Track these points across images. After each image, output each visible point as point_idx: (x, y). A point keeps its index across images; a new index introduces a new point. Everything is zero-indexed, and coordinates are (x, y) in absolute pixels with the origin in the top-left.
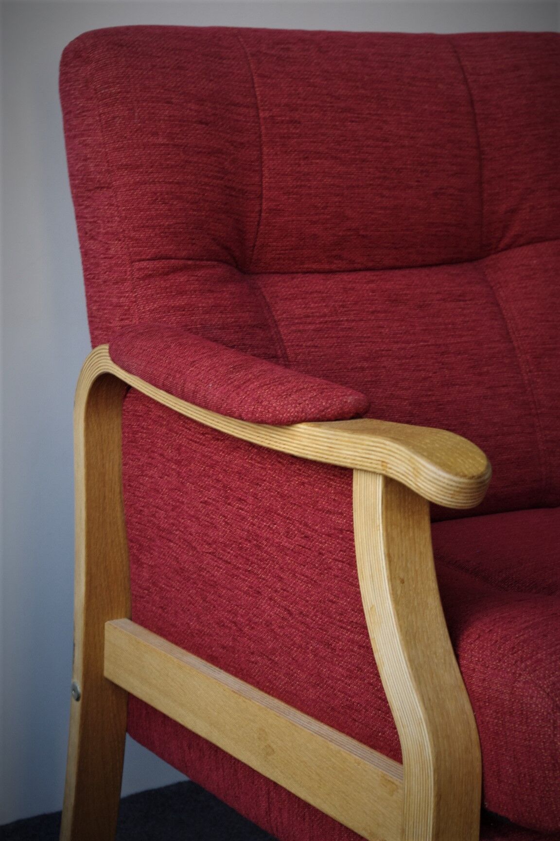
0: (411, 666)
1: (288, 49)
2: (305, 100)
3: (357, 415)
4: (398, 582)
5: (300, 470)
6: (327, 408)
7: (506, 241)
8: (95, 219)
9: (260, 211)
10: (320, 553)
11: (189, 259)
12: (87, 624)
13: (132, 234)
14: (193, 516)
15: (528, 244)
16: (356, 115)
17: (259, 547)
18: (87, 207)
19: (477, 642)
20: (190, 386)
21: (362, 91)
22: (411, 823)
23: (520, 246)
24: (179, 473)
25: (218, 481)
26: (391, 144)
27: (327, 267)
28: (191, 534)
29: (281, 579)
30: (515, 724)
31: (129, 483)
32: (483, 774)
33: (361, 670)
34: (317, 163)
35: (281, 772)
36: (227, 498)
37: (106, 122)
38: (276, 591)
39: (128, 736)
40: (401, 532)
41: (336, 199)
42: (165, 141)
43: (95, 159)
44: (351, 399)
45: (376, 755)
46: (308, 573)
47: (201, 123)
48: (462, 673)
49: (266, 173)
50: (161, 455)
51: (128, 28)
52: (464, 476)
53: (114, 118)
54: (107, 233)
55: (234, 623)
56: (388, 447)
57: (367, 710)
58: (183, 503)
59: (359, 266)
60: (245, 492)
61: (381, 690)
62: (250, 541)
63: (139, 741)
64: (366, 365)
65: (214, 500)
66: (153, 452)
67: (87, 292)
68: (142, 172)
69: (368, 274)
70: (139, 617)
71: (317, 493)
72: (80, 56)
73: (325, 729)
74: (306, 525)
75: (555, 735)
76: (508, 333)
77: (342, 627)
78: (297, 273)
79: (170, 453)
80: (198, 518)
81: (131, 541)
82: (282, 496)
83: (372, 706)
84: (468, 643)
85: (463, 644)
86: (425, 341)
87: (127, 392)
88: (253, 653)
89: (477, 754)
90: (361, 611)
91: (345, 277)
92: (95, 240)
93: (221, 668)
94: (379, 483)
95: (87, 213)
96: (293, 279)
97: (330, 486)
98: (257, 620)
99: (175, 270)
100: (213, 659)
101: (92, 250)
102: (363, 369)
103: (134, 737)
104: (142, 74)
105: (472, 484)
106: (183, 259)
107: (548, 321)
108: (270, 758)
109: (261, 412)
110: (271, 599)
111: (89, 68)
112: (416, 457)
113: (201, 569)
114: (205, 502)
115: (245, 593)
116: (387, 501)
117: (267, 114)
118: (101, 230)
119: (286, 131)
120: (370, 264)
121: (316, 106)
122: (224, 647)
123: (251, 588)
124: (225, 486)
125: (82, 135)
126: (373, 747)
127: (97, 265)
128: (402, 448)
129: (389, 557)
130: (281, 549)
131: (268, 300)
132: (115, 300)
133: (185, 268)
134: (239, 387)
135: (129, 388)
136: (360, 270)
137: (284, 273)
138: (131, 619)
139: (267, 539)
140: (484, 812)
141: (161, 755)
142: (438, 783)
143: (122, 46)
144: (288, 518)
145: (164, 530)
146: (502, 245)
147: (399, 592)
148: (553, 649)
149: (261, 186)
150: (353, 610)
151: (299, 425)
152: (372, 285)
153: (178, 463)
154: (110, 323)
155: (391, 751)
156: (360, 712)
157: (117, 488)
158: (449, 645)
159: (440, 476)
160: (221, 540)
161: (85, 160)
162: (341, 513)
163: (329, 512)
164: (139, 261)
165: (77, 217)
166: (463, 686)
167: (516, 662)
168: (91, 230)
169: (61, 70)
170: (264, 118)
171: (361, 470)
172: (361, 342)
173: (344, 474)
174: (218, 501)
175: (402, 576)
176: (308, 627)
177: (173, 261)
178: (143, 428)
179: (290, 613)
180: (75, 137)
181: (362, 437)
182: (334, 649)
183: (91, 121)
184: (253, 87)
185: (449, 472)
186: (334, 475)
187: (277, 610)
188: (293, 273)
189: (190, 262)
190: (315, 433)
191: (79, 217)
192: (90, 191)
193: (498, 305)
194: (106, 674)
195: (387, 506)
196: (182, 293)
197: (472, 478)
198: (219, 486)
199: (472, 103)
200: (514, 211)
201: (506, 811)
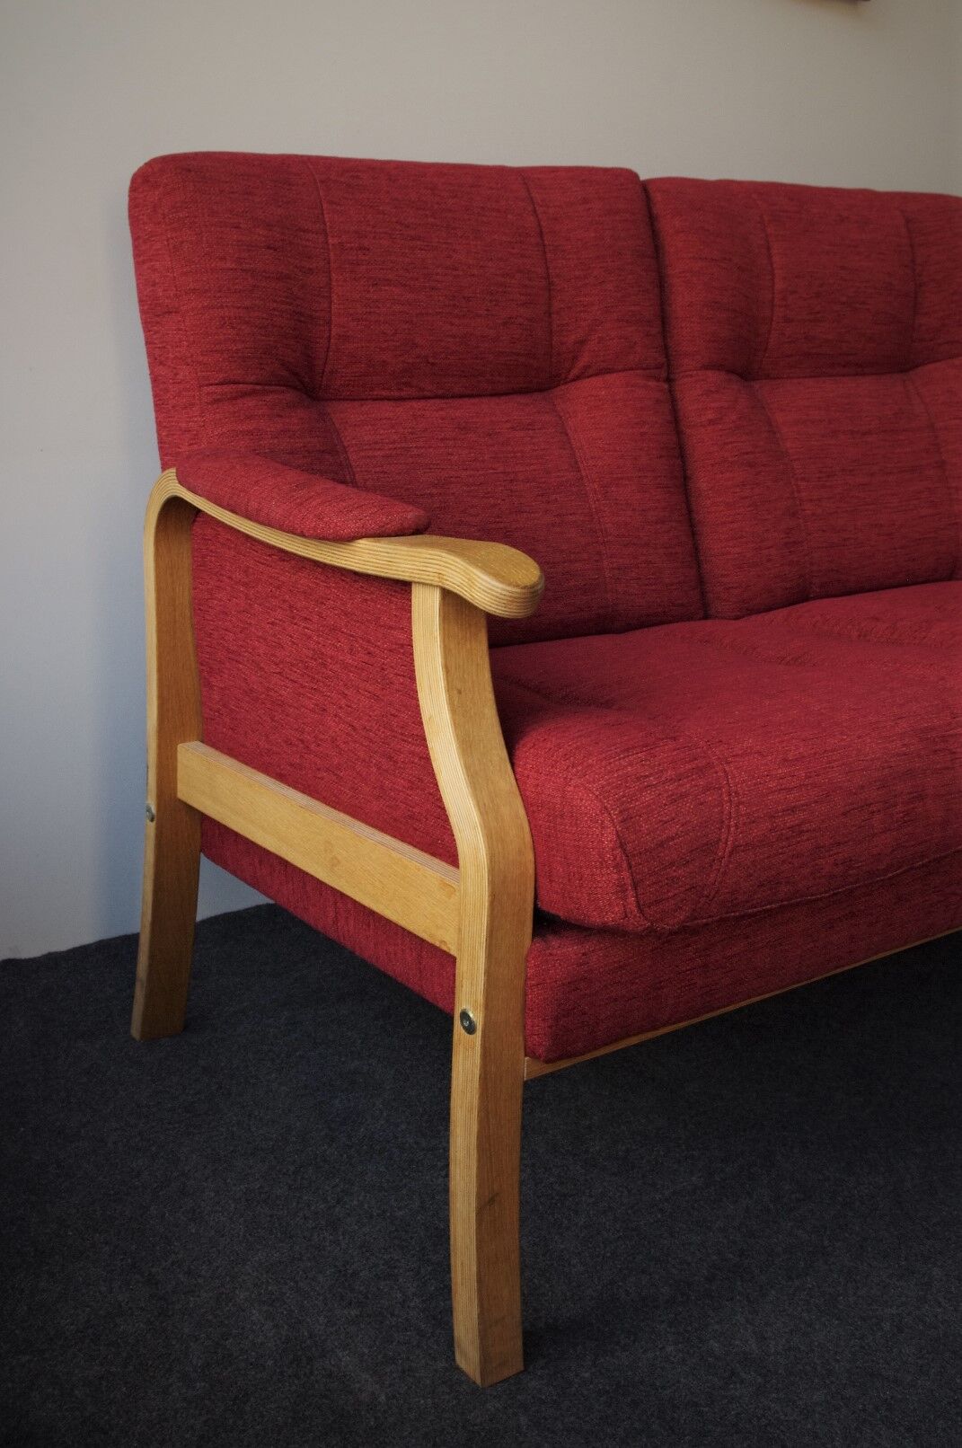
0: (467, 772)
1: (357, 177)
2: (374, 227)
3: (418, 530)
4: (455, 692)
5: (362, 587)
6: (388, 524)
7: (575, 372)
8: (164, 344)
9: (329, 338)
10: (383, 669)
11: (257, 384)
12: (159, 747)
13: (200, 358)
14: (260, 637)
15: (597, 375)
16: (425, 243)
17: (324, 665)
18: (156, 333)
19: (532, 750)
20: (254, 505)
21: (431, 220)
22: (467, 923)
23: (591, 376)
24: (247, 595)
25: (284, 601)
26: (461, 273)
27: (396, 394)
28: (259, 655)
29: (345, 696)
30: (565, 826)
31: (199, 607)
32: (536, 874)
33: (421, 780)
34: (385, 290)
35: (347, 882)
36: (293, 618)
37: (174, 247)
38: (341, 708)
39: (202, 855)
40: (459, 644)
41: (406, 327)
42: (233, 266)
43: (163, 283)
44: (412, 515)
45: (436, 861)
46: (371, 689)
47: (269, 248)
48: (516, 780)
49: (334, 297)
50: (230, 577)
51: (196, 154)
52: (518, 586)
53: (182, 242)
54: (176, 358)
55: (302, 741)
56: (444, 559)
57: (427, 819)
58: (250, 624)
59: (428, 394)
60: (311, 612)
61: (440, 799)
62: (315, 660)
63: (213, 861)
64: (435, 491)
65: (280, 621)
66: (223, 575)
67: (157, 418)
68: (209, 297)
69: (438, 401)
70: (210, 739)
71: (379, 609)
72: (148, 181)
73: (388, 839)
74: (369, 641)
75: (602, 835)
76: (576, 462)
77: (403, 740)
78: (367, 399)
79: (238, 575)
80: (265, 639)
81: (202, 664)
82: (346, 614)
83: (431, 815)
84: (522, 751)
85: (519, 753)
86: (493, 469)
87: (196, 517)
88: (319, 770)
89: (530, 856)
90: (421, 724)
91: (414, 404)
92: (164, 365)
93: (289, 785)
94: (437, 595)
95: (156, 339)
96: (362, 405)
97: (391, 602)
98: (323, 737)
99: (244, 395)
100: (281, 777)
101: (161, 376)
102: (431, 495)
103: (208, 856)
104: (210, 199)
105: (524, 594)
106: (251, 383)
107: (616, 451)
108: (335, 869)
109: (323, 528)
110: (336, 716)
111: (157, 193)
112: (470, 568)
113: (268, 689)
114: (273, 623)
115: (312, 711)
116: (444, 613)
117: (336, 241)
118: (170, 355)
119: (354, 258)
120: (440, 392)
121: (386, 233)
122: (292, 765)
123: (317, 705)
124: (291, 607)
125: (151, 260)
126: (433, 854)
127: (167, 390)
128: (458, 560)
129: (446, 668)
130: (345, 666)
131: (337, 426)
132: (184, 425)
133: (253, 393)
134: (302, 504)
135: (198, 512)
136: (429, 398)
137: (354, 400)
138: (202, 742)
139: (331, 657)
140: (537, 911)
141: (234, 873)
142: (492, 883)
143: (190, 171)
144: (352, 636)
145: (233, 652)
146: (571, 376)
147: (456, 703)
148: (604, 755)
149: (330, 312)
150: (413, 723)
151: (360, 541)
152: (441, 413)
153: (245, 584)
154: (179, 448)
155: (450, 857)
156: (420, 821)
157: (188, 613)
158: (504, 754)
159: (493, 586)
160: (288, 660)
161: (154, 285)
162: (402, 629)
163: (391, 628)
164: (207, 385)
165: (147, 343)
166: (518, 793)
167: (569, 766)
168: (160, 356)
169: (129, 196)
170: (334, 244)
171: (419, 583)
172: (430, 469)
173: (403, 588)
174: (284, 622)
175: (459, 687)
176: (371, 741)
177: (241, 385)
178: (211, 551)
179: (354, 729)
180: (144, 262)
181: (419, 550)
182: (396, 762)
183: (158, 246)
184: (323, 214)
185: (503, 582)
186: (395, 591)
187: (342, 726)
188: (363, 400)
189: (258, 387)
190: (375, 548)
191: (149, 343)
192: (158, 316)
193: (567, 436)
194: (180, 795)
195: (445, 618)
196: (250, 418)
197: (525, 588)
198: (285, 606)
199: (541, 234)
200: (582, 342)
201: (557, 909)
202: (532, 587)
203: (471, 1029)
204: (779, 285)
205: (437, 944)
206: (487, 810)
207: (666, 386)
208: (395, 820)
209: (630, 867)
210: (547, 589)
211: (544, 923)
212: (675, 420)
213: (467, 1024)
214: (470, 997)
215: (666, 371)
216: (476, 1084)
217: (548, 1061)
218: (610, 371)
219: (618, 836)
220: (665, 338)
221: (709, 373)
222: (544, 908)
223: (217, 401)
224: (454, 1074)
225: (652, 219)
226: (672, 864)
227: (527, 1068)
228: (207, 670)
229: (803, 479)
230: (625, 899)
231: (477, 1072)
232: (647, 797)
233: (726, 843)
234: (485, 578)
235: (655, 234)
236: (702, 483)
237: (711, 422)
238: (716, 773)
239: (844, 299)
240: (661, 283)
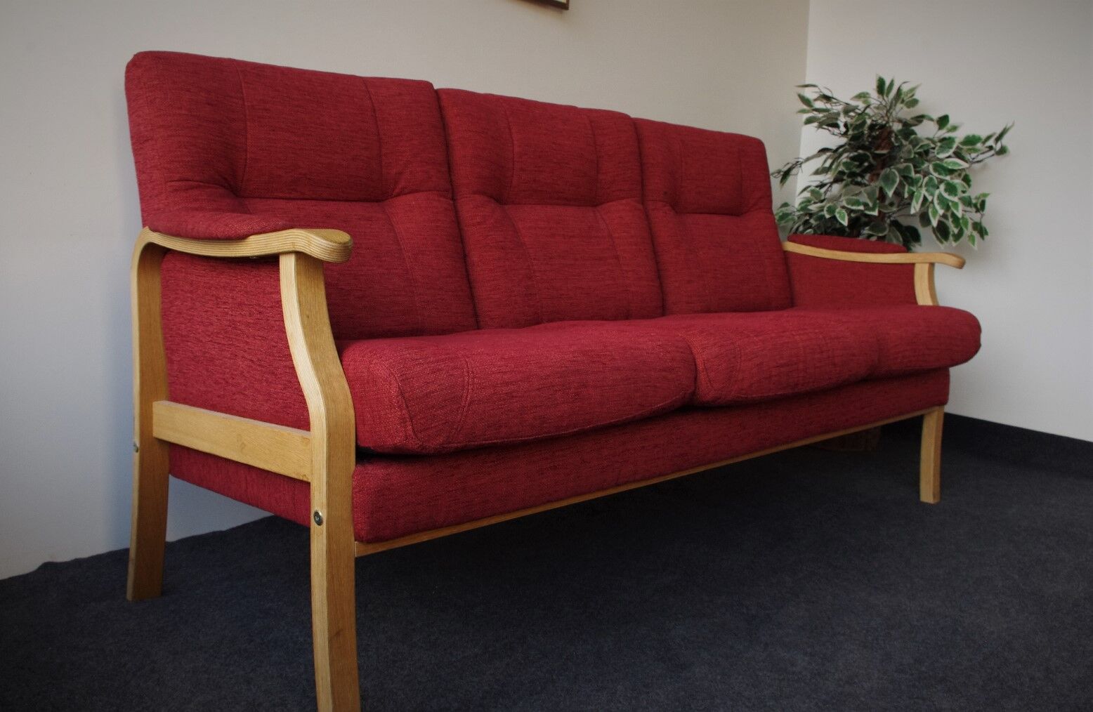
0: (313, 364)
1: (263, 71)
2: (273, 98)
4: (305, 317)
7: (397, 191)
8: (145, 160)
9: (246, 159)
10: (268, 320)
11: (201, 182)
12: (141, 403)
13: (166, 165)
14: (200, 322)
15: (409, 193)
16: (304, 110)
17: (235, 328)
18: (141, 155)
19: (351, 353)
20: (190, 227)
21: (308, 97)
22: (315, 455)
23: (405, 194)
24: (192, 299)
25: (213, 295)
26: (326, 128)
27: (288, 196)
28: (199, 333)
29: (247, 343)
30: (370, 387)
31: (165, 314)
32: (356, 424)
33: (290, 382)
34: (280, 134)
35: (249, 457)
36: (218, 304)
37: (151, 101)
38: (245, 351)
39: (169, 476)
40: (307, 289)
41: (293, 156)
42: (187, 113)
43: (144, 123)
45: (300, 431)
46: (262, 334)
47: (209, 104)
48: (343, 368)
49: (249, 136)
50: (182, 290)
52: (336, 242)
54: (152, 167)
55: (224, 379)
56: (295, 234)
57: (294, 406)
58: (194, 315)
59: (307, 197)
60: (228, 298)
61: (301, 390)
62: (231, 326)
63: (177, 477)
65: (211, 308)
66: (178, 290)
68: (171, 130)
69: (313, 202)
70: (173, 397)
71: (265, 284)
72: (137, 65)
73: (273, 425)
74: (259, 305)
75: (391, 388)
76: (398, 241)
77: (279, 360)
78: (270, 198)
79: (187, 287)
80: (203, 322)
81: (167, 349)
82: (247, 293)
83: (296, 401)
87: (163, 258)
88: (234, 394)
89: (352, 412)
91: (299, 202)
92: (145, 173)
93: (218, 411)
94: (293, 258)
95: (141, 158)
96: (267, 201)
97: (271, 278)
98: (236, 373)
99: (192, 188)
100: (213, 407)
101: (144, 180)
104: (173, 74)
105: (340, 247)
106: (197, 181)
107: (422, 235)
108: (243, 451)
110: (243, 357)
111: (141, 71)
112: (309, 234)
113: (205, 353)
114: (207, 311)
115: (230, 359)
116: (297, 270)
117: (250, 104)
118: (149, 166)
119: (261, 114)
120: (314, 196)
121: (280, 102)
122: (219, 396)
123: (232, 354)
124: (217, 298)
125: (138, 111)
126: (299, 427)
127: (147, 188)
128: (303, 232)
129: (300, 303)
130: (248, 325)
132: (156, 206)
133: (198, 187)
136: (308, 199)
137: (262, 198)
138: (168, 400)
139: (239, 322)
140: (358, 449)
141: (189, 480)
142: (328, 426)
143: (160, 59)
144: (250, 305)
145: (184, 336)
146: (394, 194)
147: (306, 323)
148: (395, 350)
149: (246, 144)
150: (283, 348)
151: (251, 237)
152: (316, 207)
153: (191, 292)
155: (306, 424)
156: (290, 407)
157: (158, 319)
159: (322, 242)
160: (215, 331)
161: (139, 125)
163: (271, 293)
164: (170, 181)
165: (136, 163)
166: (344, 375)
167: (372, 355)
168: (143, 168)
169: (126, 75)
170: (249, 106)
171: (282, 253)
173: (275, 260)
174: (213, 308)
175: (307, 313)
176: (262, 366)
177: (191, 182)
179: (253, 362)
180: (134, 112)
182: (276, 375)
183: (141, 101)
184: (242, 89)
185: (327, 240)
187: (246, 363)
188: (266, 198)
189: (201, 184)
190: (258, 239)
192: (142, 144)
193: (392, 226)
194: (154, 434)
195: (298, 273)
196: (196, 200)
197: (340, 243)
198: (214, 298)
199: (374, 111)
200: (401, 173)
201: (367, 443)
202: (345, 244)
203: (320, 523)
204: (517, 150)
205: (301, 478)
206: (325, 383)
207: (451, 202)
208: (277, 412)
209: (407, 407)
210: (355, 243)
211: (363, 455)
212: (458, 221)
213: (317, 519)
214: (319, 502)
215: (451, 192)
216: (325, 556)
217: (369, 542)
218: (417, 191)
219: (399, 388)
220: (450, 175)
221: (476, 196)
222: (362, 445)
223: (176, 190)
224: (312, 555)
225: (441, 108)
226: (433, 407)
227: (356, 549)
228: (170, 350)
229: (534, 259)
230: (405, 427)
231: (325, 549)
232: (418, 369)
233: (466, 398)
234: (322, 240)
235: (442, 118)
236: (474, 257)
237: (479, 223)
238: (461, 361)
239: (555, 160)
240: (447, 146)
